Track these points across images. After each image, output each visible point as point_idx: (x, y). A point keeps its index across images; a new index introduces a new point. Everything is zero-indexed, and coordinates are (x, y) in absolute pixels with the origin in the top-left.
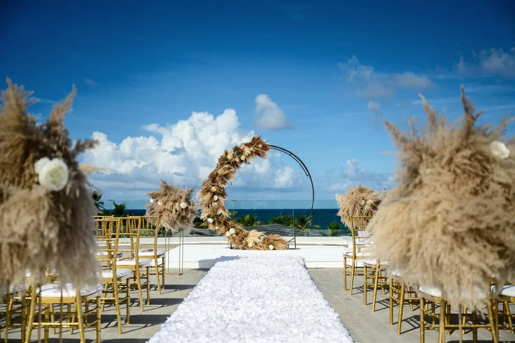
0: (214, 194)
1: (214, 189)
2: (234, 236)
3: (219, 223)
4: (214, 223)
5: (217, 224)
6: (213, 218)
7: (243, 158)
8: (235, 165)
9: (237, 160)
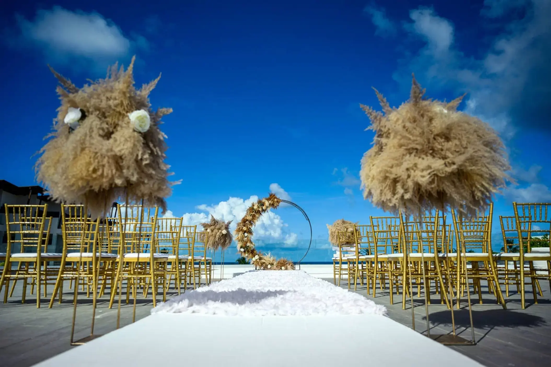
0: (245, 232)
1: (245, 229)
2: (258, 260)
3: (248, 252)
4: (245, 252)
5: (246, 252)
6: (244, 248)
7: (264, 208)
8: (259, 212)
9: (260, 209)
